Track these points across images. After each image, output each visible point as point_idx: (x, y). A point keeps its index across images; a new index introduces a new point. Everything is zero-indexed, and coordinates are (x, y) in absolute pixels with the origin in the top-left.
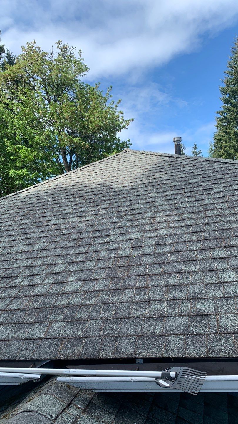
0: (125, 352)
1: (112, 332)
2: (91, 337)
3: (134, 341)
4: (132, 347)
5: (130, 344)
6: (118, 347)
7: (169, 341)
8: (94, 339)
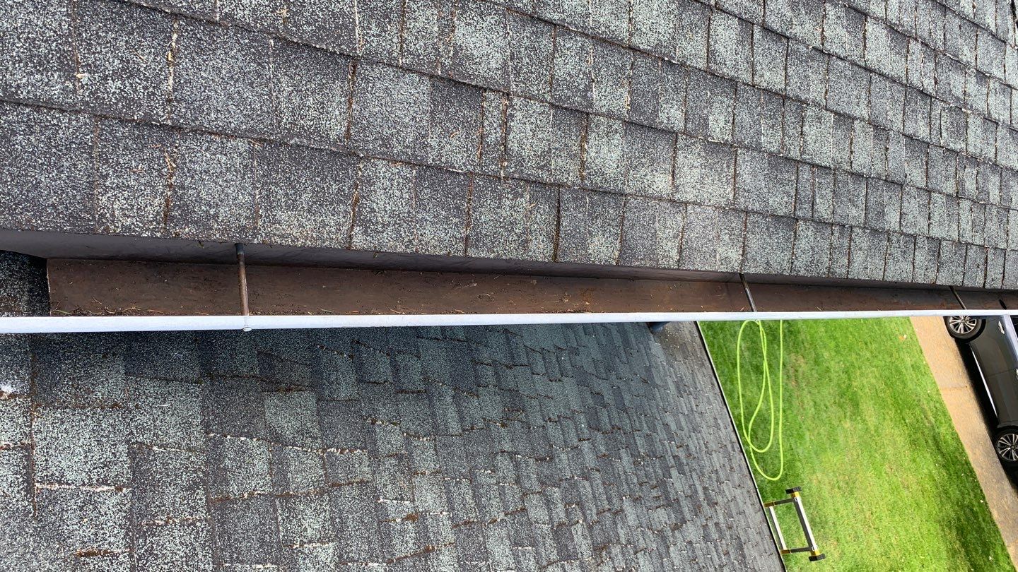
0: (216, 216)
1: (135, 91)
2: (27, 105)
3: (246, 166)
4: (241, 197)
5: (229, 176)
6: (182, 187)
7: (370, 183)
8: (46, 117)
